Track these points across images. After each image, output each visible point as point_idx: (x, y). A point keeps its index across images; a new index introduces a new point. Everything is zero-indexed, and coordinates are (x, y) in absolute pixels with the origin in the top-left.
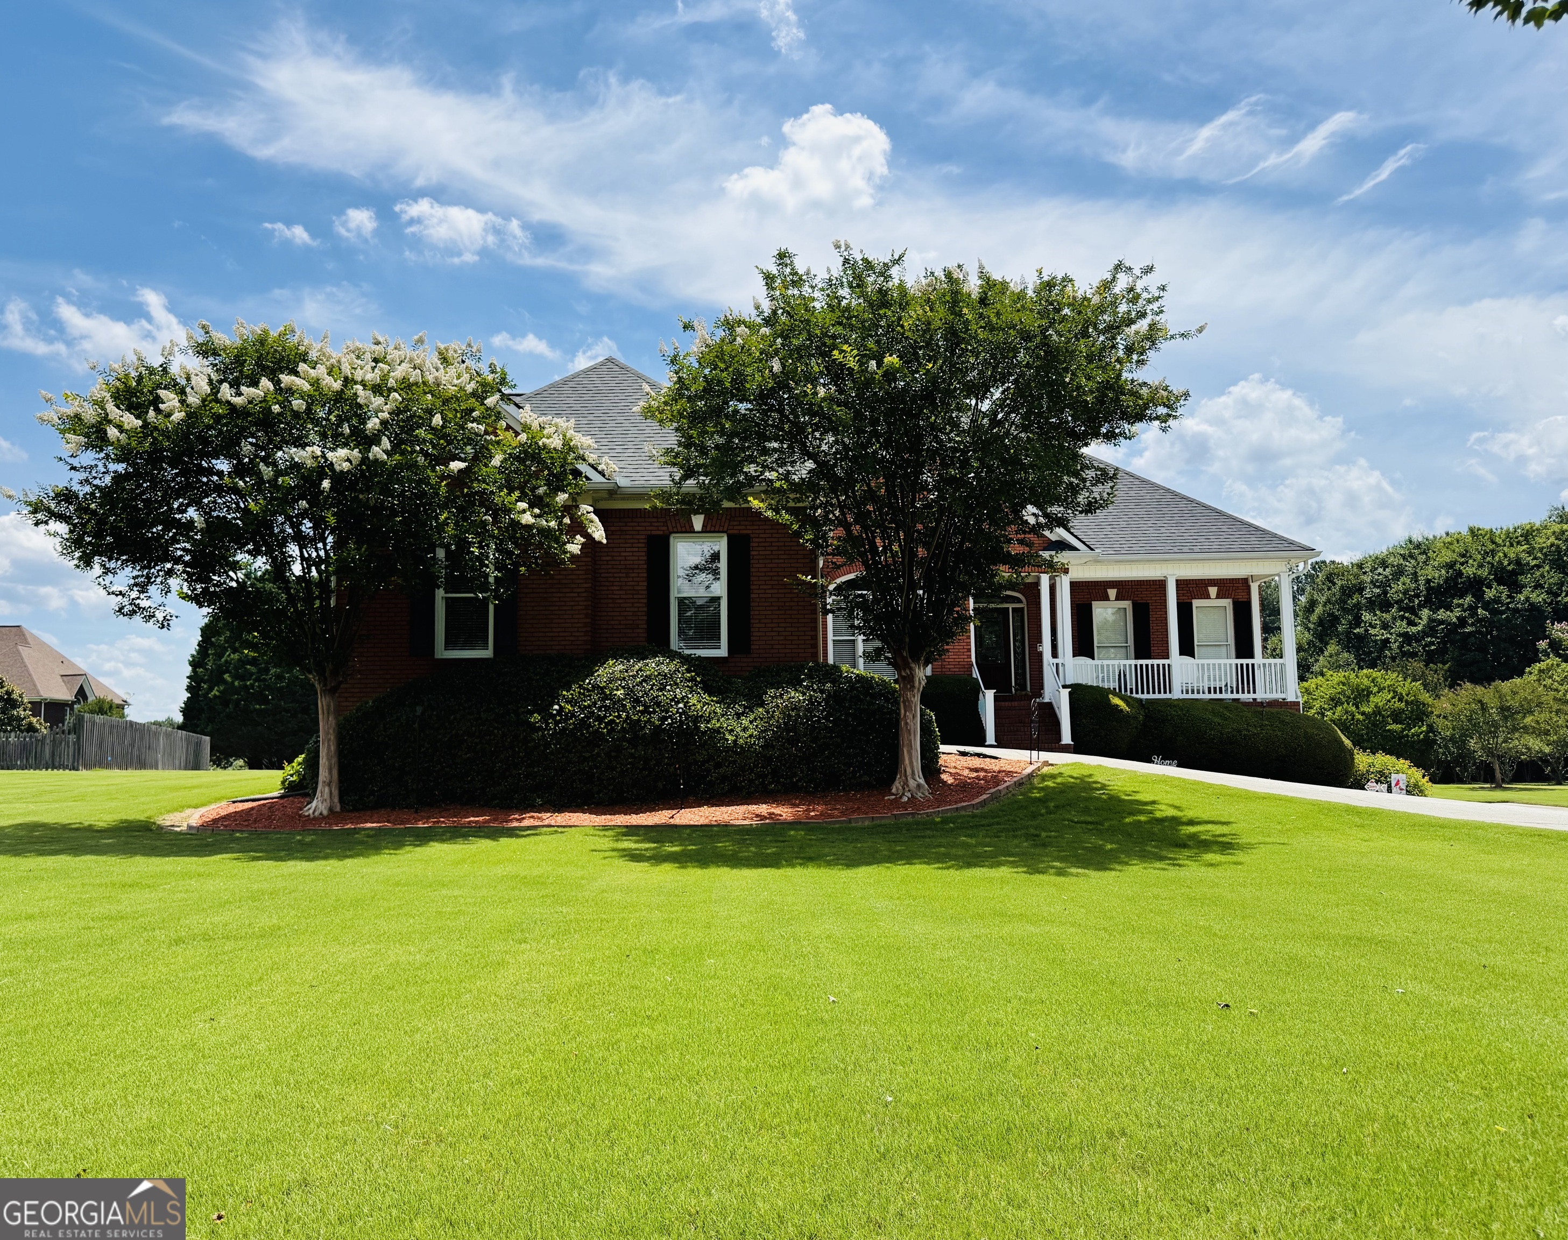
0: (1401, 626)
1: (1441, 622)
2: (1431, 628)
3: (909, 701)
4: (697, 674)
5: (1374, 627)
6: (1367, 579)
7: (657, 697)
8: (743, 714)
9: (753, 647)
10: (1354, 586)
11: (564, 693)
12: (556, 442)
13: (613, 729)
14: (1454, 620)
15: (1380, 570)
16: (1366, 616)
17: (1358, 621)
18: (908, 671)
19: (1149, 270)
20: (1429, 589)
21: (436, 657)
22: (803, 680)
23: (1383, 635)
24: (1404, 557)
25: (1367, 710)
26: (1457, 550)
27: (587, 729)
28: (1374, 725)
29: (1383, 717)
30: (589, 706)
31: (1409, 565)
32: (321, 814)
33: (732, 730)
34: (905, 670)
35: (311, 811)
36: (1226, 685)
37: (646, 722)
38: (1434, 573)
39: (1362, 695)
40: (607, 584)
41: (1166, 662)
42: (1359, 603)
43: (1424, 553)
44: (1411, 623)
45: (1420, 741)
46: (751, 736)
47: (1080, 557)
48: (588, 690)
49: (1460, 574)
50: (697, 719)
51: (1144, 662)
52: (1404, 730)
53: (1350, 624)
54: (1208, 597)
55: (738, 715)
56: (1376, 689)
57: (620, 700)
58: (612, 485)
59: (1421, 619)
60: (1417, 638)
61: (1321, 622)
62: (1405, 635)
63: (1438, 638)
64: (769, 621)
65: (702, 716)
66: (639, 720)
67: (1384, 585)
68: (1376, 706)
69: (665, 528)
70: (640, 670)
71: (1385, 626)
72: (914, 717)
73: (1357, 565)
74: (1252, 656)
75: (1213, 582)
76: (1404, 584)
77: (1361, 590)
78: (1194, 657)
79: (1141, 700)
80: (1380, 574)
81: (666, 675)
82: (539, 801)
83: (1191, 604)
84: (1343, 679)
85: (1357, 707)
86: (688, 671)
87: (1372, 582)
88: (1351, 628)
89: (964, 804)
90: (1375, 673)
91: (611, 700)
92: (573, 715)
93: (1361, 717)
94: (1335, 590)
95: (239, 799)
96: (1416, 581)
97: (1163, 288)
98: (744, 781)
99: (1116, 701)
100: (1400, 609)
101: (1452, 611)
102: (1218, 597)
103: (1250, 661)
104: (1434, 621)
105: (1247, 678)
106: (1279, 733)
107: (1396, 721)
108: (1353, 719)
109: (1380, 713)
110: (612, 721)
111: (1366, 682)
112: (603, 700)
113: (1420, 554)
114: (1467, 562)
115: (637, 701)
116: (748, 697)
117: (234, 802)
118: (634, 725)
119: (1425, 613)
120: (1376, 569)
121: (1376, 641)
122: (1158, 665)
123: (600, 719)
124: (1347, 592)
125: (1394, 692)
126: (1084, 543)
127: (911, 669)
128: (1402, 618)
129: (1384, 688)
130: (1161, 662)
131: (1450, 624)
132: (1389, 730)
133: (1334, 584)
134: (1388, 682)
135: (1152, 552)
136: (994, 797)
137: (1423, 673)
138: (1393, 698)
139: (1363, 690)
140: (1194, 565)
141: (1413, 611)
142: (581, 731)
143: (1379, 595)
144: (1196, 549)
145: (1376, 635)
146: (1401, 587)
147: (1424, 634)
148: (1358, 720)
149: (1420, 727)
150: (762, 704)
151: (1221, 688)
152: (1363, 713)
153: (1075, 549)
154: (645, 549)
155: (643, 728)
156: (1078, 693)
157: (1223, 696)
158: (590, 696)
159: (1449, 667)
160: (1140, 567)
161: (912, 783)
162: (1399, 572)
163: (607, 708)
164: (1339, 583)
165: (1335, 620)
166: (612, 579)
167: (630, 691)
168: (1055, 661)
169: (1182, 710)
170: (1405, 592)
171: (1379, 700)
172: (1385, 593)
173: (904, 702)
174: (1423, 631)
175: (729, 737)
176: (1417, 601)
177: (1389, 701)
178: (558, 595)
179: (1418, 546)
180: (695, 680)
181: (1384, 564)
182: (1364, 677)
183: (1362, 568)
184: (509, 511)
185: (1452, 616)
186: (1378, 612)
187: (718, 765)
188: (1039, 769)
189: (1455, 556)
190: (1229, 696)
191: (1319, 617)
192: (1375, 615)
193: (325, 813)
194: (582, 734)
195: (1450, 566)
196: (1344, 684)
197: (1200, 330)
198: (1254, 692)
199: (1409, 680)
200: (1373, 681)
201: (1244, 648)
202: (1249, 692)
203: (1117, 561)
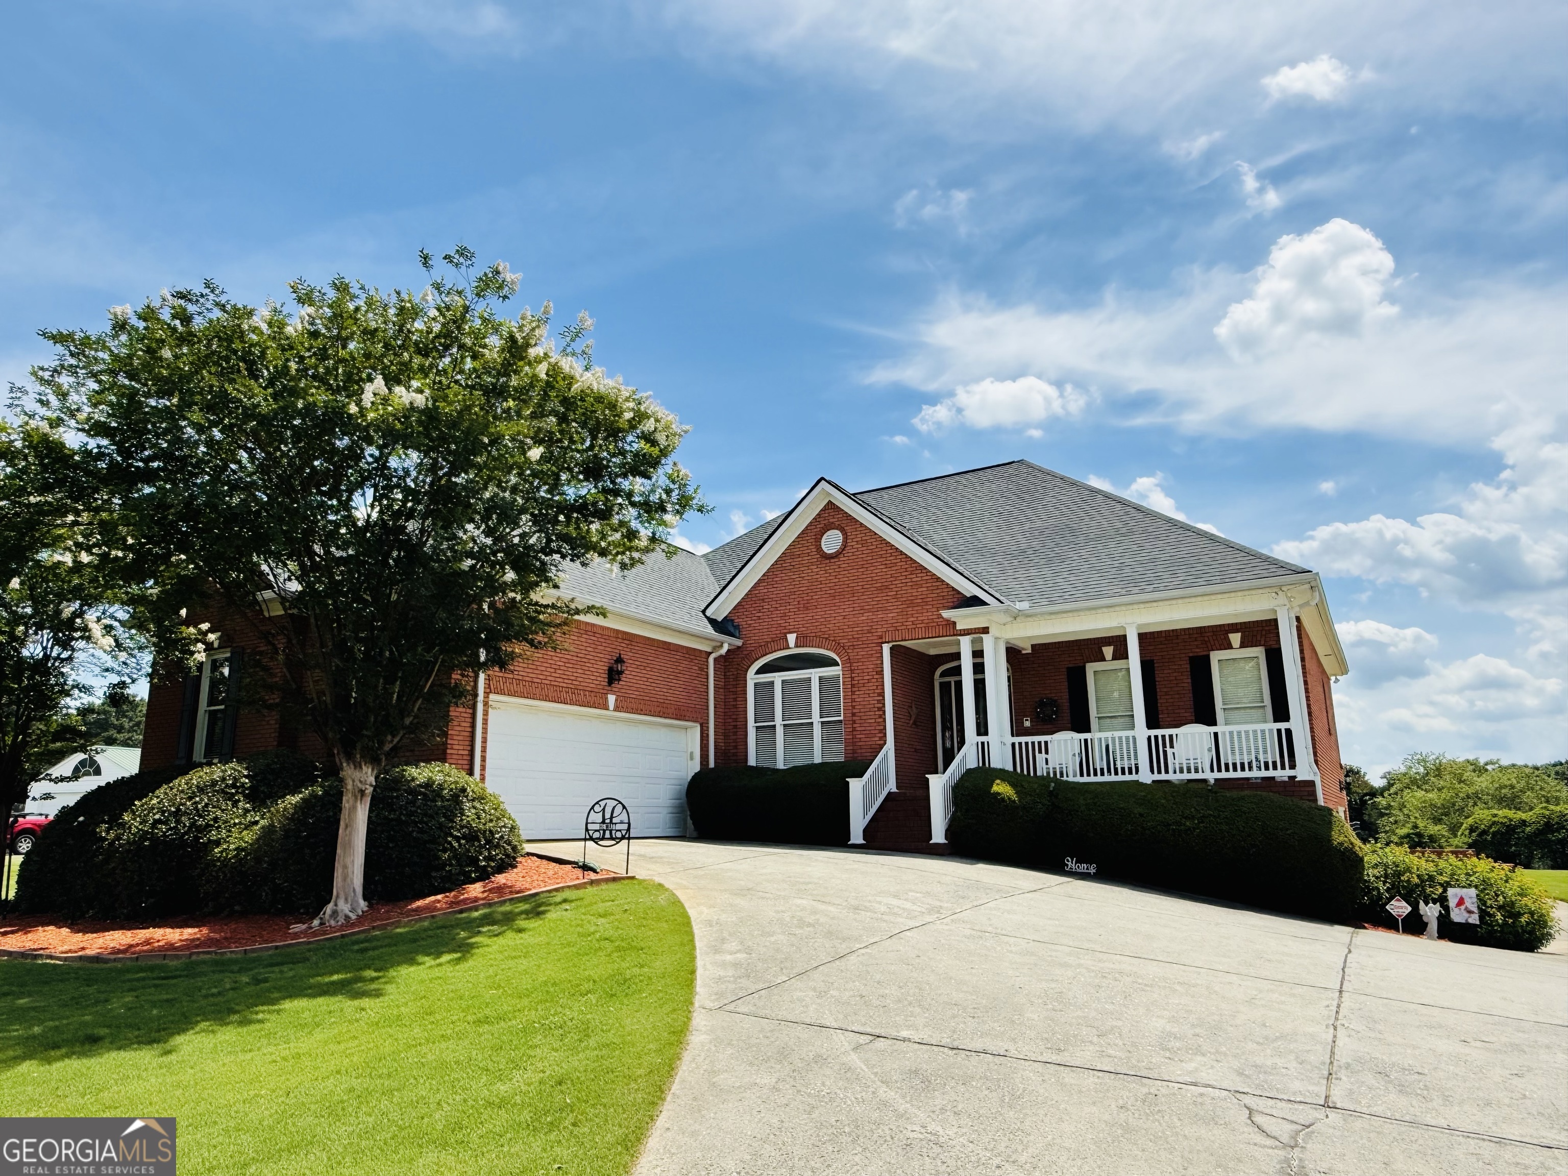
51: (1159, 732)
54: (1229, 646)
75: (1234, 628)
78: (1212, 722)
83: (1208, 658)
99: (1000, 787)
102: (1243, 645)
126: (992, 595)
151: (1250, 764)
153: (984, 603)
160: (1092, 617)
175: (217, 850)
201: (1280, 709)
203: (1051, 614)
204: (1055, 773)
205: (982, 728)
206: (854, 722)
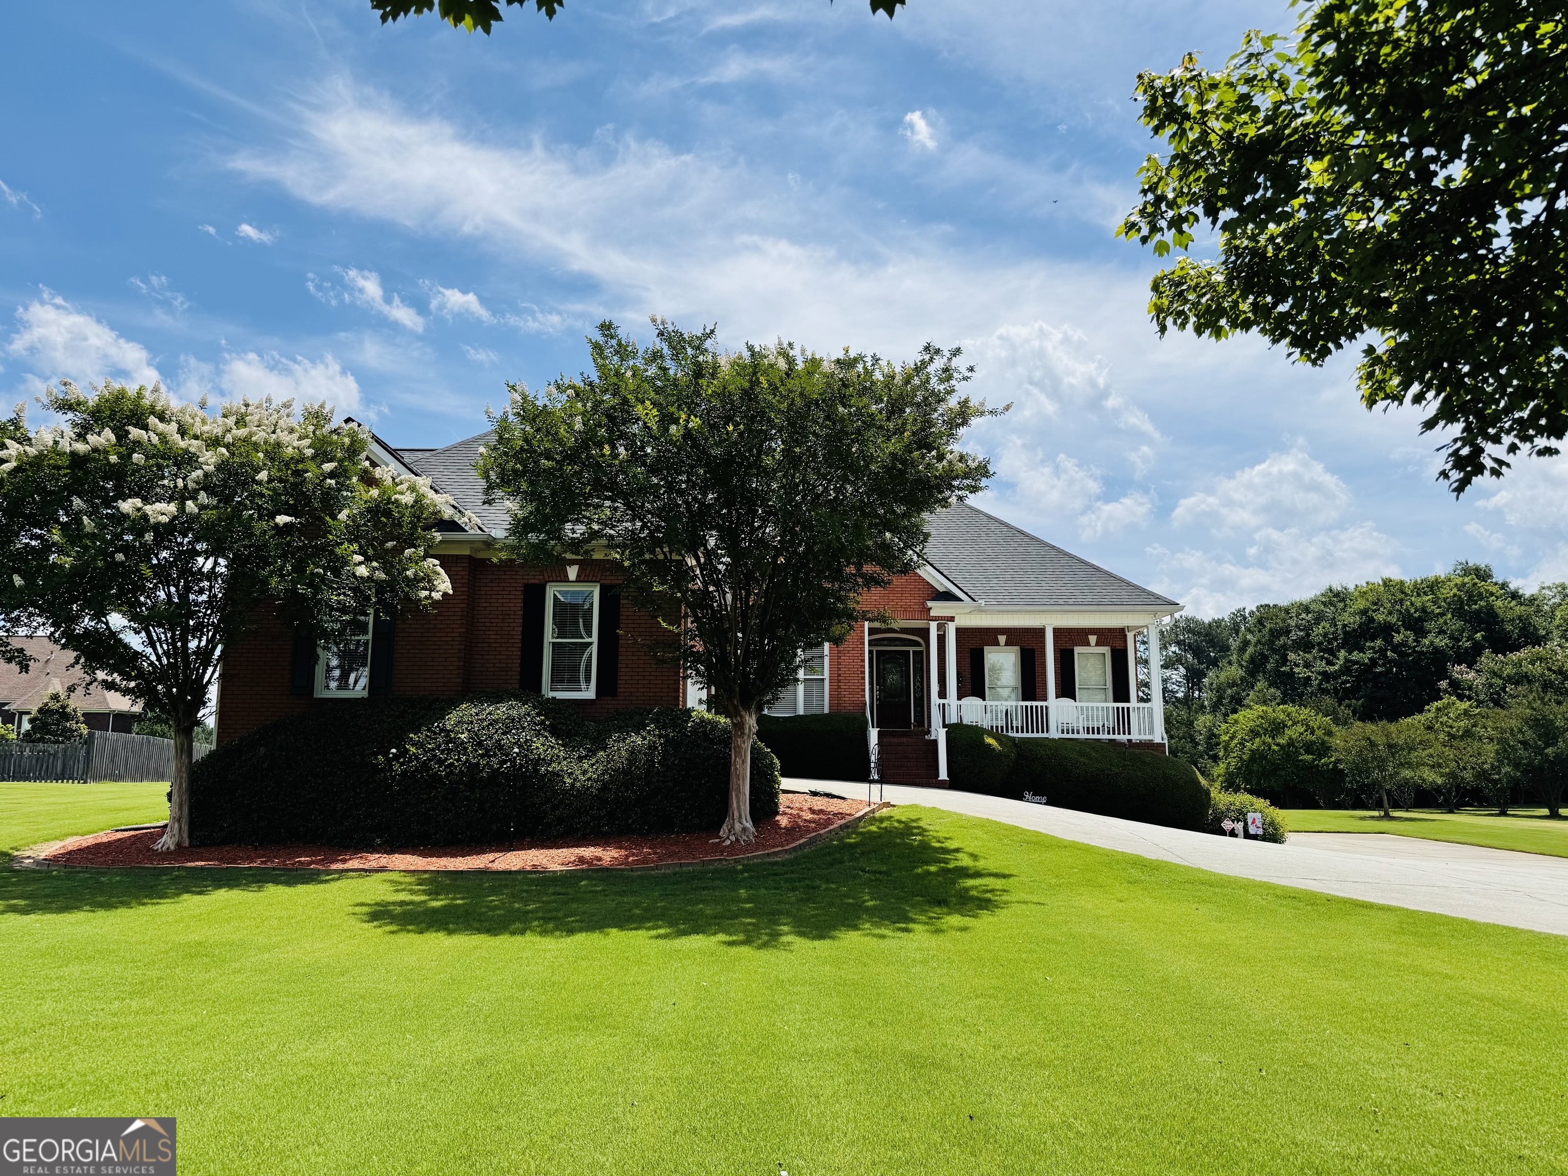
0: (1321, 666)
1: (1356, 663)
2: (1346, 669)
3: (739, 747)
4: (547, 718)
5: (1297, 665)
6: (1293, 623)
7: (500, 740)
8: (585, 757)
9: (619, 690)
10: (1281, 629)
11: (411, 735)
12: (407, 499)
13: (451, 772)
14: (1366, 661)
15: (1304, 616)
16: (1292, 656)
17: (1284, 660)
18: (739, 718)
19: (957, 352)
20: (1346, 633)
21: (315, 696)
22: (648, 725)
23: (1305, 673)
24: (1324, 604)
25: (1282, 741)
26: (1370, 599)
27: (427, 772)
28: (1288, 755)
29: (1296, 748)
30: (433, 750)
31: (1329, 611)
32: (168, 848)
33: (572, 773)
34: (736, 717)
35: (160, 846)
36: (1104, 726)
37: (485, 765)
38: (1350, 619)
39: (1277, 728)
40: (484, 628)
41: (1044, 704)
42: (1285, 644)
43: (1343, 600)
44: (1330, 663)
45: (1328, 771)
46: (589, 779)
47: (964, 608)
48: (435, 733)
49: (1372, 620)
50: (538, 761)
51: (1029, 703)
52: (1314, 760)
53: (1277, 662)
54: (1088, 644)
55: (580, 759)
56: (1290, 723)
57: (463, 743)
58: (486, 537)
59: (1338, 659)
60: (1335, 676)
61: (1252, 660)
62: (1324, 674)
63: (1353, 676)
64: (636, 666)
65: (544, 759)
66: (478, 764)
67: (1308, 629)
68: (1290, 739)
69: (541, 577)
70: (490, 714)
71: (1307, 665)
72: (744, 762)
73: (1285, 610)
74: (1128, 701)
75: (1093, 631)
76: (1324, 628)
77: (1288, 632)
78: (1074, 698)
79: (1014, 738)
80: (1303, 619)
81: (514, 719)
82: (378, 841)
83: (1073, 651)
84: (1261, 713)
85: (1273, 739)
86: (539, 714)
87: (1296, 625)
88: (1278, 666)
89: (776, 850)
90: (1290, 708)
91: (454, 743)
92: (417, 758)
93: (1275, 748)
94: (1266, 631)
95: (123, 828)
96: (1336, 625)
97: (971, 369)
98: (579, 823)
99: (990, 741)
100: (1320, 650)
101: (1365, 653)
102: (1097, 644)
103: (1125, 705)
104: (1350, 661)
105: (1123, 720)
106: (1140, 774)
107: (1308, 752)
108: (1270, 749)
109: (1293, 745)
110: (452, 764)
111: (1282, 716)
112: (447, 743)
113: (1340, 601)
114: (1379, 610)
115: (480, 744)
116: (594, 741)
117: (117, 831)
118: (474, 768)
119: (1342, 653)
120: (1300, 614)
121: (1299, 678)
122: (1037, 707)
123: (441, 762)
124: (1275, 634)
125: (1307, 725)
126: (966, 594)
127: (741, 717)
128: (1322, 658)
129: (1298, 722)
130: (1039, 704)
131: (1363, 664)
132: (1301, 760)
133: (1264, 626)
134: (1302, 717)
135: (1031, 604)
136: (811, 842)
137: (1334, 708)
138: (1306, 731)
139: (1279, 724)
140: (1070, 616)
141: (1332, 652)
142: (422, 773)
143: (1303, 638)
144: (1071, 601)
145: (1299, 673)
146: (1321, 631)
147: (1341, 672)
148: (1274, 750)
149: (1329, 758)
150: (604, 749)
151: (1098, 728)
152: (1278, 745)
153: (959, 599)
154: (522, 597)
155: (481, 771)
156: (956, 732)
157: (1101, 736)
158: (435, 739)
159: (1363, 703)
160: (1022, 616)
161: (738, 827)
162: (1319, 619)
163: (449, 751)
164: (1268, 626)
165: (1265, 658)
166: (488, 624)
167: (474, 735)
168: (942, 701)
169: (1050, 749)
170: (1325, 635)
171: (1291, 733)
172: (1308, 635)
173: (735, 748)
174: (1340, 671)
175: (568, 781)
176: (1335, 644)
177: (1302, 734)
178: (434, 639)
179: (1337, 595)
180: (545, 724)
181: (1307, 610)
182: (1279, 712)
183: (1289, 613)
184: (346, 563)
185: (1365, 657)
186: (1301, 653)
187: (555, 808)
188: (873, 811)
189: (1368, 604)
190: (1106, 736)
191: (1251, 656)
192: (1299, 655)
193: (172, 847)
194: (422, 776)
195: (1364, 612)
196: (1262, 718)
197: (1007, 408)
198: (1129, 734)
199: (1321, 715)
200: (1288, 715)
201: (1121, 692)
202: (1124, 733)
203: (999, 612)
204: (997, 729)
205: (942, 694)
206: (839, 681)
